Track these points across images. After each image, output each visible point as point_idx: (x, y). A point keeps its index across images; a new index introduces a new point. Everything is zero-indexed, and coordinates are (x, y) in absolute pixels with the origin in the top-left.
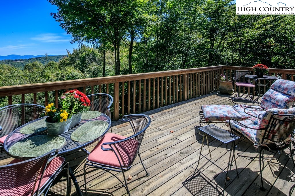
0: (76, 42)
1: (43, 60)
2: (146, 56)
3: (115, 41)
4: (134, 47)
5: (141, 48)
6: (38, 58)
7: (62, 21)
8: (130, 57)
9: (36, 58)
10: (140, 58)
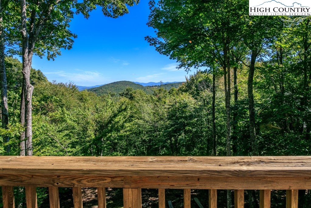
0: (183, 68)
1: (170, 86)
2: (281, 81)
3: (224, 61)
4: (257, 68)
5: (271, 69)
6: (167, 84)
7: (157, 45)
8: (250, 82)
9: (165, 85)
10: (268, 84)
